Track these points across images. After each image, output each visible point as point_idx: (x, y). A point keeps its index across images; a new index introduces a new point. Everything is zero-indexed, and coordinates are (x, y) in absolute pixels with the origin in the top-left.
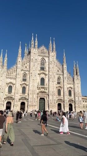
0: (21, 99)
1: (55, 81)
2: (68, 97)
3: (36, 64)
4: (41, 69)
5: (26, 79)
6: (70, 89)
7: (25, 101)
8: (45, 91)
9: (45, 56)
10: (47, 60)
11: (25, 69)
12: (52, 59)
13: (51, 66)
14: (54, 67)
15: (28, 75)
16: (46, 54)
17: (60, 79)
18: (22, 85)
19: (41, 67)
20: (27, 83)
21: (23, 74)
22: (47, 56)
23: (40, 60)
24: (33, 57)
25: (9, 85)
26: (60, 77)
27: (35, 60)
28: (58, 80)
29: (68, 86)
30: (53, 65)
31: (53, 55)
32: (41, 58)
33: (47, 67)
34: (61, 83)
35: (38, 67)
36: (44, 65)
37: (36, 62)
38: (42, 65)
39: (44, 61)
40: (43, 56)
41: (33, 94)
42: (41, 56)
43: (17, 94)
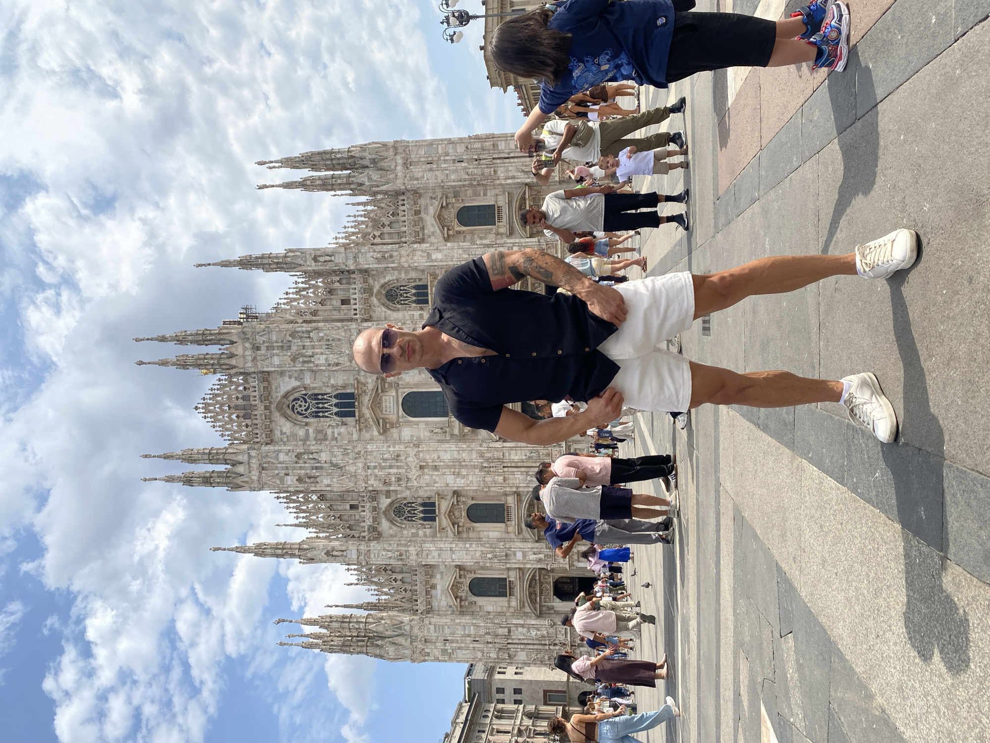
2: (502, 227)
3: (323, 456)
5: (424, 505)
6: (451, 215)
9: (261, 395)
10: (287, 379)
11: (367, 515)
12: (278, 355)
13: (324, 357)
14: (325, 338)
15: (397, 494)
16: (253, 389)
17: (394, 285)
18: (461, 524)
19: (337, 414)
20: (442, 498)
21: (398, 524)
22: (259, 380)
23: (297, 427)
24: (288, 475)
25: (466, 597)
26: (383, 286)
27: (303, 465)
28: (401, 300)
29: (432, 230)
30: (309, 344)
31: (247, 345)
32: (282, 421)
33: (332, 381)
34: (420, 280)
35: (339, 434)
36: (325, 397)
37: (315, 456)
38: (326, 405)
39: (299, 400)
40: (266, 408)
41: (504, 467)
42: (270, 422)
43: (512, 553)
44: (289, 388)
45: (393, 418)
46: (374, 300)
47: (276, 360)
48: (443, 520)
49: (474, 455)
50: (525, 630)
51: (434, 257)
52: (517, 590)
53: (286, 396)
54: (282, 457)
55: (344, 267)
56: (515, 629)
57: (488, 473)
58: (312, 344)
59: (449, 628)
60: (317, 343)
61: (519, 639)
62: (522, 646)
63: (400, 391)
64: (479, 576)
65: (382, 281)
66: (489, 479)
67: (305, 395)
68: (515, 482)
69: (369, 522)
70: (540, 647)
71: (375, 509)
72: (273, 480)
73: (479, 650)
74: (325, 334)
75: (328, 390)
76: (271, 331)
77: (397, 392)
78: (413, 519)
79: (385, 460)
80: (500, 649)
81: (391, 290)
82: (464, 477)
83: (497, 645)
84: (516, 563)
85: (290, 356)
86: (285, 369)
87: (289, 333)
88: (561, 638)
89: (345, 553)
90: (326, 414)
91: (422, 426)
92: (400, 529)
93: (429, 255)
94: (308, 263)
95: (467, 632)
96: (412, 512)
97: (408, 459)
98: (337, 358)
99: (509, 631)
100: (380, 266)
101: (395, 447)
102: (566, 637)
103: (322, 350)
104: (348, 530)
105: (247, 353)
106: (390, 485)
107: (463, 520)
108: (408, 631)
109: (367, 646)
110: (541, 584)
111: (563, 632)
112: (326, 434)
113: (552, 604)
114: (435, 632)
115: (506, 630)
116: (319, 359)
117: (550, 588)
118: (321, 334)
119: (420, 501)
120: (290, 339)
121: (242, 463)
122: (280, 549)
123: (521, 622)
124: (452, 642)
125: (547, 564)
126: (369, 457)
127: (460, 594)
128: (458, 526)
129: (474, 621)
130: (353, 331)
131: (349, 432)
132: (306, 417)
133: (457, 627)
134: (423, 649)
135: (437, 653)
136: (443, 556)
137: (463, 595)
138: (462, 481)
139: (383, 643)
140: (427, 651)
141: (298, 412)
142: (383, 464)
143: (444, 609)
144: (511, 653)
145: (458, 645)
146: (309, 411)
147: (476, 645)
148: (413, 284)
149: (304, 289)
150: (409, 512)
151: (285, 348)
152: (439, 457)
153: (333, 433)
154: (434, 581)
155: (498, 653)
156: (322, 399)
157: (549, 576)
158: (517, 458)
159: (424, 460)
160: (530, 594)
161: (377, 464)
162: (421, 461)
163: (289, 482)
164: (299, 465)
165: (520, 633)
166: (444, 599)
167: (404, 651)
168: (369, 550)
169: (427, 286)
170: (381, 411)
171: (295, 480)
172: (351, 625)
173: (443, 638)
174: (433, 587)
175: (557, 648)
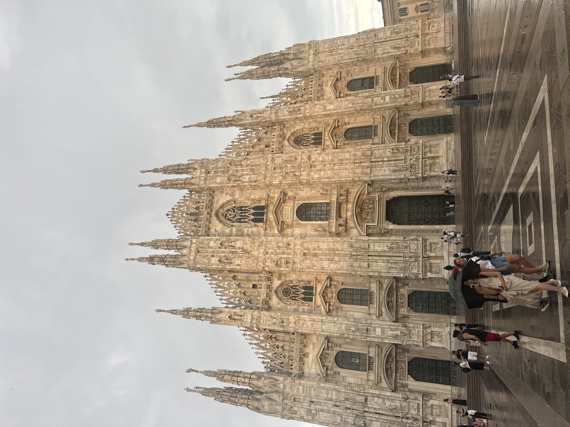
0: (397, 313)
1: (309, 158)
2: (378, 89)
3: (239, 244)
4: (261, 220)
5: (305, 288)
6: (342, 85)
7: (404, 291)
8: (352, 197)
9: (207, 205)
10: (224, 195)
11: (263, 291)
12: (220, 176)
13: (248, 176)
14: (251, 164)
15: (286, 278)
16: (202, 201)
17: (300, 134)
18: (332, 304)
19: (253, 220)
20: (319, 282)
21: (285, 302)
22: (207, 195)
23: (226, 227)
24: (213, 256)
25: (332, 367)
26: (292, 134)
27: (224, 250)
28: (304, 143)
29: (329, 96)
30: (240, 169)
31: (203, 170)
32: (217, 222)
33: (252, 197)
34: (318, 128)
35: (252, 232)
36: (247, 208)
37: (233, 244)
38: (246, 214)
39: (230, 210)
40: (208, 213)
41: (369, 256)
42: (209, 223)
43: (372, 328)
44: (225, 201)
45: (289, 221)
46: (286, 143)
47: (219, 180)
48: (318, 300)
49: (346, 246)
50: (381, 400)
51: (328, 108)
52: (376, 365)
53: (222, 207)
54: (212, 244)
55: (268, 119)
56: (371, 398)
57: (356, 260)
58: (242, 168)
59: (315, 390)
60: (245, 168)
61: (375, 409)
62: (377, 416)
63: (296, 202)
64: (344, 350)
65: (293, 131)
66: (356, 264)
67: (235, 207)
68: (377, 268)
69: (263, 296)
70: (394, 419)
71: (269, 287)
72: (203, 260)
73: (339, 414)
74: (251, 162)
75: (249, 203)
76: (219, 161)
77: (294, 203)
78: (296, 298)
79: (279, 247)
80: (357, 416)
81: (298, 137)
82: (336, 263)
83: (354, 412)
84: (375, 337)
85: (227, 177)
86: (223, 185)
87: (229, 162)
88: (413, 412)
89: (242, 318)
90: (246, 220)
91: (309, 227)
92: (285, 305)
93: (325, 107)
94: (247, 118)
95: (330, 397)
96: (296, 293)
97: (296, 248)
98: (256, 177)
99: (366, 400)
100: (292, 117)
101: (287, 239)
102: (418, 412)
103: (248, 173)
104: (248, 303)
105: (202, 175)
106: (281, 267)
107: (334, 301)
108: (282, 389)
109: (249, 399)
110: (397, 362)
111: (416, 407)
112: (243, 232)
113: (406, 382)
114: (303, 392)
115: (364, 398)
116: (245, 178)
117: (405, 366)
118: (249, 162)
119: (302, 284)
120: (229, 166)
121: (186, 247)
122: (199, 312)
123: (377, 392)
124: (317, 403)
125: (403, 341)
126: (268, 245)
127: (327, 364)
128: (330, 305)
129: (336, 387)
130: (268, 159)
131: (258, 231)
132: (233, 222)
133: (322, 390)
134: (292, 407)
135: (303, 412)
136: (315, 326)
137: (330, 365)
138: (335, 266)
139: (261, 397)
140: (295, 409)
141: (228, 219)
142: (278, 251)
143: (313, 376)
144: (367, 421)
145: (321, 407)
146: (235, 218)
147: (336, 409)
148: (313, 132)
149: (243, 139)
150: (293, 293)
151: (225, 172)
152: (318, 247)
153: (248, 231)
154: (307, 350)
155: (355, 421)
156: (245, 210)
157: (405, 356)
158: (380, 249)
159: (307, 249)
160: (387, 369)
161: (273, 251)
162: (304, 249)
163: (213, 262)
164: (221, 250)
165: (376, 403)
166: (314, 367)
167: (277, 407)
168: (260, 316)
169: (322, 133)
170: (282, 217)
171: (217, 260)
172: (239, 378)
173: (309, 399)
174: (306, 355)
175: (410, 421)
